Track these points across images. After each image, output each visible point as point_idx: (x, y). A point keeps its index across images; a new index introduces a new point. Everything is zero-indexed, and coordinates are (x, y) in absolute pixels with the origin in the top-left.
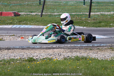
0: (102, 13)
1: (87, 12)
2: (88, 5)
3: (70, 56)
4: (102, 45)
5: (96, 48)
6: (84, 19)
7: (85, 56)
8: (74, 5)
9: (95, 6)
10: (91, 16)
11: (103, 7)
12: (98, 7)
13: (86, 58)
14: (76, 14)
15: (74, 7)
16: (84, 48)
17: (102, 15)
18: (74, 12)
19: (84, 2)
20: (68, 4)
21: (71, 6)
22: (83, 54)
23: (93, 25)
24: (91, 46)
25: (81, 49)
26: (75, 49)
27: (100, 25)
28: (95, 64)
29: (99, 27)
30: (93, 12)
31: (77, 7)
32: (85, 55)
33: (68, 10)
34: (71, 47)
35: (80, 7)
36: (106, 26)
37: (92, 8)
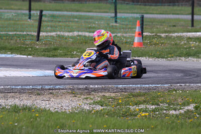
0: (58, 33)
1: (34, 32)
2: (36, 20)
3: (3, 104)
4: (57, 87)
5: (47, 92)
6: (28, 42)
7: (28, 105)
8: (13, 18)
9: (47, 22)
10: (40, 38)
11: (60, 24)
12: (53, 24)
13: (30, 109)
14: (15, 34)
15: (12, 22)
16: (27, 91)
17: (59, 36)
18: (11, 31)
19: (30, 14)
20: (3, 17)
21: (7, 20)
22: (25, 101)
23: (44, 53)
24: (39, 88)
25: (22, 92)
26: (13, 93)
27: (56, 54)
28: (44, 118)
29: (54, 56)
30: (44, 32)
31: (18, 22)
32: (28, 103)
33: (2, 27)
34: (6, 89)
35: (22, 22)
36: (65, 55)
37: (42, 25)
